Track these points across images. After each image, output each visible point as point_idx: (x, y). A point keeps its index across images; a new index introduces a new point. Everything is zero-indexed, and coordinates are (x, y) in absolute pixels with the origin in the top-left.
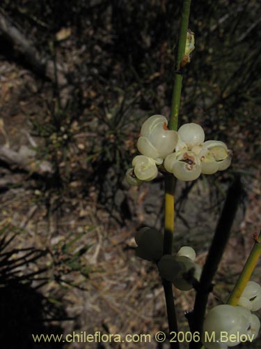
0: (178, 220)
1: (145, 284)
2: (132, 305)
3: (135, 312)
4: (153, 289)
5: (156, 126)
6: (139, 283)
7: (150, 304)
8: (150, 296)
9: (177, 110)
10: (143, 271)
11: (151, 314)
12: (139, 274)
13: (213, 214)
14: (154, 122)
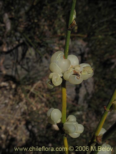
0: (23, 69)
1: (14, 103)
2: (10, 113)
3: (12, 116)
4: (18, 104)
5: (59, 57)
6: (11, 102)
7: (18, 111)
8: (17, 107)
9: (68, 49)
10: (11, 96)
11: (20, 114)
12: (10, 98)
13: (39, 64)
14: (59, 55)
